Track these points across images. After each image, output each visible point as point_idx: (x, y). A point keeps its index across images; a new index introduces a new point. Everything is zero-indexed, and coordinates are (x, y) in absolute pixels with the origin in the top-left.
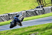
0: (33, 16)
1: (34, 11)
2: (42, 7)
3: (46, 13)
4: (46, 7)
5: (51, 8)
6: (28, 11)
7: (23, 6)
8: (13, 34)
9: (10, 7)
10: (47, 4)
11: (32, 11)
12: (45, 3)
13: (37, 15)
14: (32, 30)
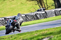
0: (33, 20)
1: (35, 14)
2: (44, 10)
3: (49, 17)
4: (49, 10)
5: (55, 11)
6: (28, 15)
7: (20, 9)
8: (20, 38)
9: (4, 10)
10: (49, 7)
11: (33, 14)
12: (47, 5)
13: (38, 19)
14: (43, 34)
